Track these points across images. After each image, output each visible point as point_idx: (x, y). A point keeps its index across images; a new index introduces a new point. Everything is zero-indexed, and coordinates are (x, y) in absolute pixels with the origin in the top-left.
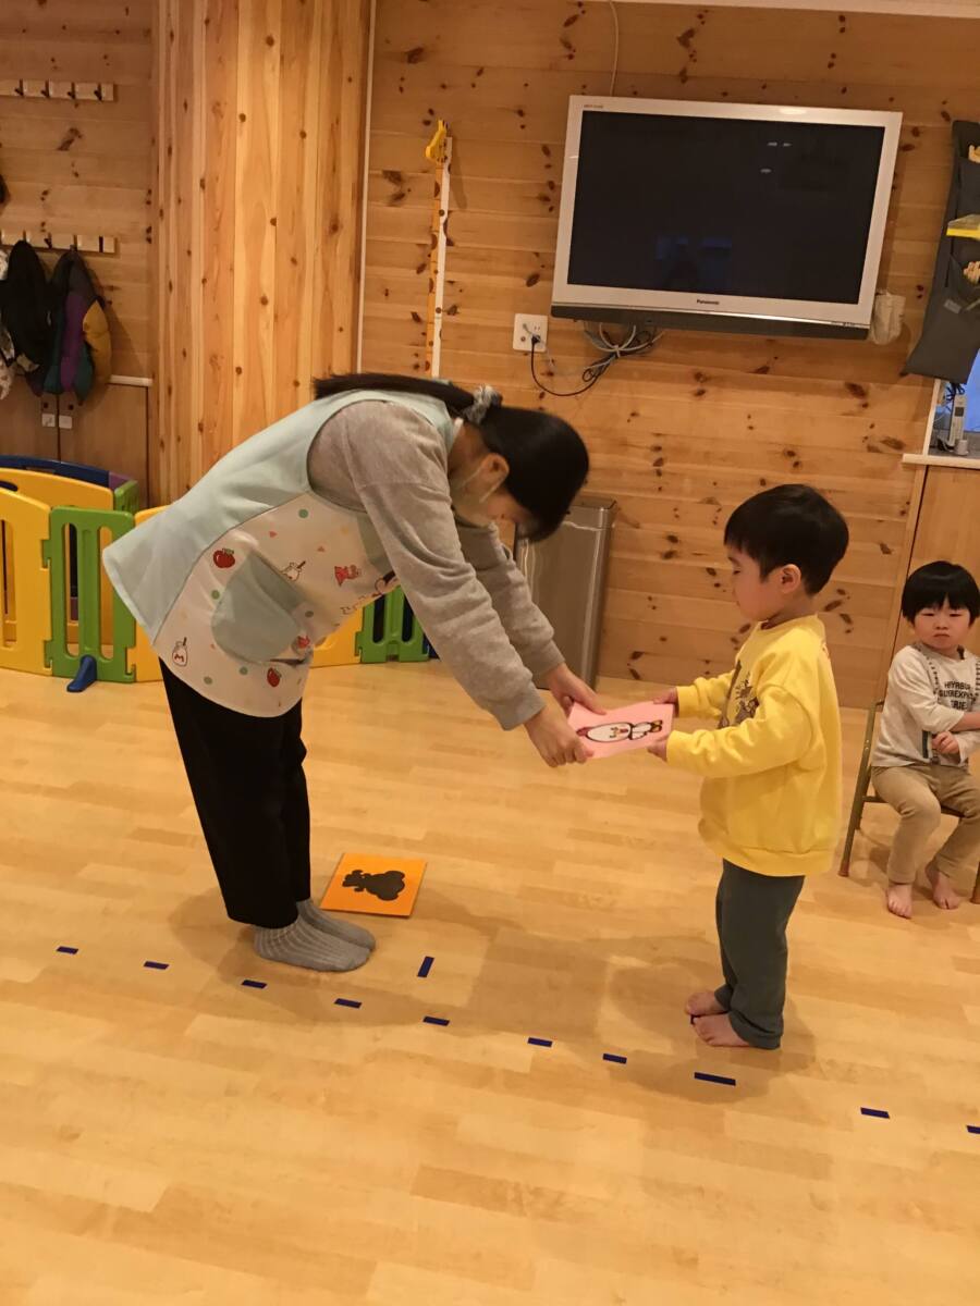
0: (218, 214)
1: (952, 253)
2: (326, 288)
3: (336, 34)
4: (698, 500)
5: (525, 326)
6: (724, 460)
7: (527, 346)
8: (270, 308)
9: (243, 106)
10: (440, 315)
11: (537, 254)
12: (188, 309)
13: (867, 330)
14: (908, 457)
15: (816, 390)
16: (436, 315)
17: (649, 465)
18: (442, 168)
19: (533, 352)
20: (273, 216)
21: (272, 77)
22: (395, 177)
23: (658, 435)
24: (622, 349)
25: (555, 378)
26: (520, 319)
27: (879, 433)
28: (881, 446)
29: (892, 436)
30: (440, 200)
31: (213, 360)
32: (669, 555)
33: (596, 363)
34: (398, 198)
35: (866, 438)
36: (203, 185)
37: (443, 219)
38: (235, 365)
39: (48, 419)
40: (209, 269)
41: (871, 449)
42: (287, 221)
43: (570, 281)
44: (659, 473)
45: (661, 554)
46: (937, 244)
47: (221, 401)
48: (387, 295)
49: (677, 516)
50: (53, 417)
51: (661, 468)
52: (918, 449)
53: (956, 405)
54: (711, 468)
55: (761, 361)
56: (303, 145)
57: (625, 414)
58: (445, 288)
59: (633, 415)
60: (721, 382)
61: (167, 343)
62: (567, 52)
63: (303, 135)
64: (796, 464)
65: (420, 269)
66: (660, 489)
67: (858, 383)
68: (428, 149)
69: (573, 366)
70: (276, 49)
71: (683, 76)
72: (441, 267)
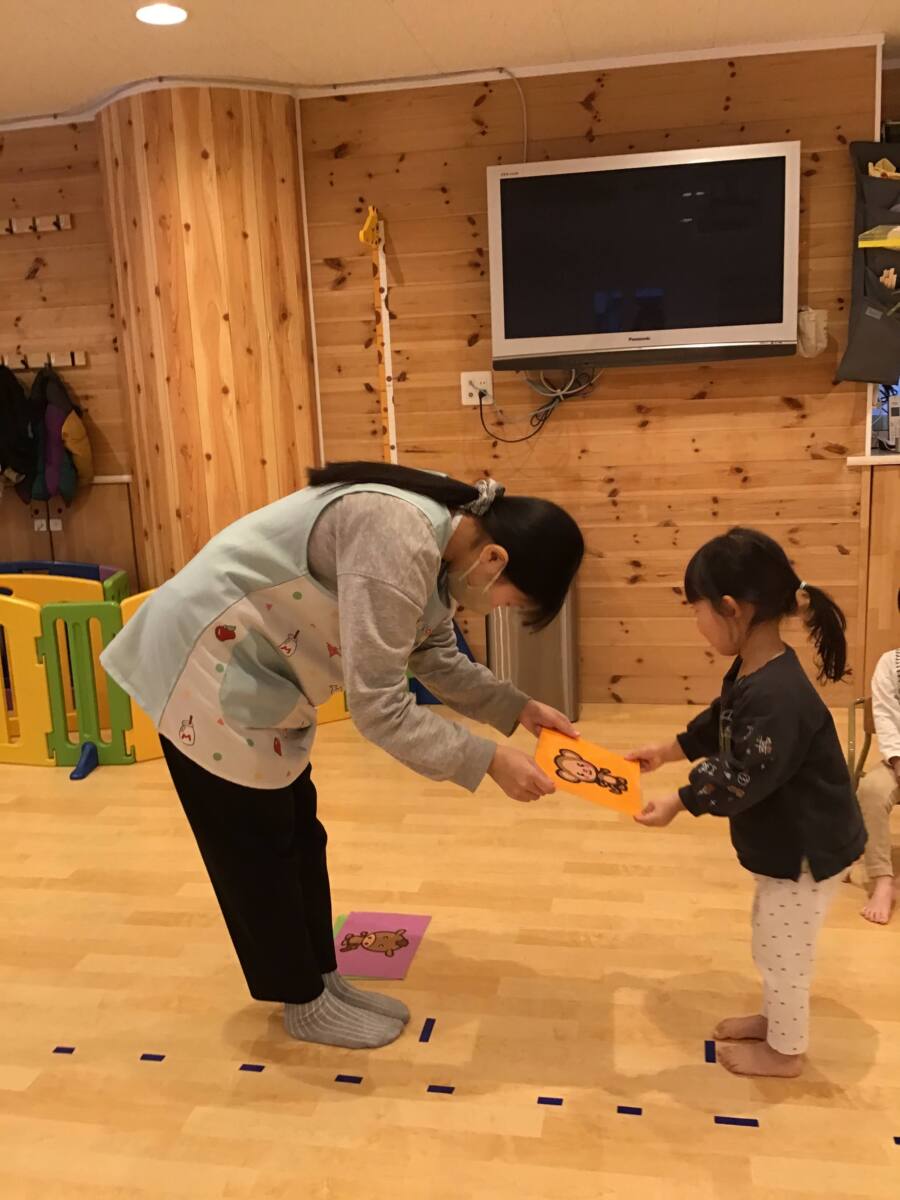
0: (174, 318)
1: (866, 264)
2: (282, 372)
3: (265, 140)
4: (655, 524)
5: (471, 383)
6: (676, 483)
7: (475, 401)
8: (232, 396)
9: (186, 216)
10: (391, 383)
11: (474, 316)
12: (157, 407)
13: (794, 346)
14: (852, 460)
15: (754, 408)
16: (387, 383)
17: (603, 497)
18: (377, 249)
19: (481, 405)
20: (225, 312)
21: (211, 189)
22: (335, 263)
23: (609, 467)
24: (564, 392)
25: (505, 426)
26: (465, 377)
27: (821, 441)
28: (825, 453)
29: (834, 442)
30: (379, 279)
31: (183, 450)
32: (634, 580)
33: (543, 407)
34: (340, 282)
35: (809, 447)
36: (157, 292)
37: (383, 296)
38: (205, 452)
39: (40, 524)
40: (171, 367)
41: (815, 457)
42: (240, 315)
43: (508, 336)
44: (615, 503)
45: (627, 578)
46: (851, 258)
47: (195, 486)
48: (339, 370)
49: (637, 542)
50: (44, 522)
51: (617, 498)
52: (861, 451)
53: (891, 406)
54: (665, 492)
55: (697, 388)
56: (245, 244)
57: (576, 452)
58: (393, 358)
59: (583, 451)
60: (661, 411)
61: (141, 441)
62: (479, 129)
63: (245, 236)
64: (745, 479)
65: (368, 344)
66: (618, 518)
67: (794, 397)
68: (361, 234)
69: (521, 413)
70: (211, 161)
71: (590, 136)
72: (387, 338)
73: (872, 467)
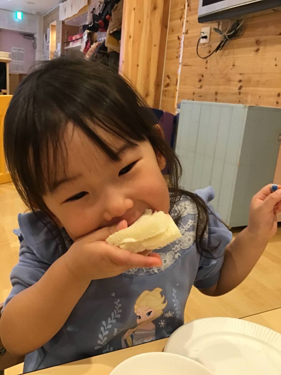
2: (151, 31)
5: (203, 33)
7: (204, 41)
16: (183, 35)
17: (236, 90)
20: (134, 7)
23: (241, 74)
24: (227, 34)
26: (203, 30)
42: (139, 8)
43: (203, 5)
44: (240, 93)
48: (173, 31)
54: (260, 89)
58: (186, 24)
59: (233, 65)
60: (266, 43)
65: (181, 19)
66: (239, 101)
72: (185, 16)
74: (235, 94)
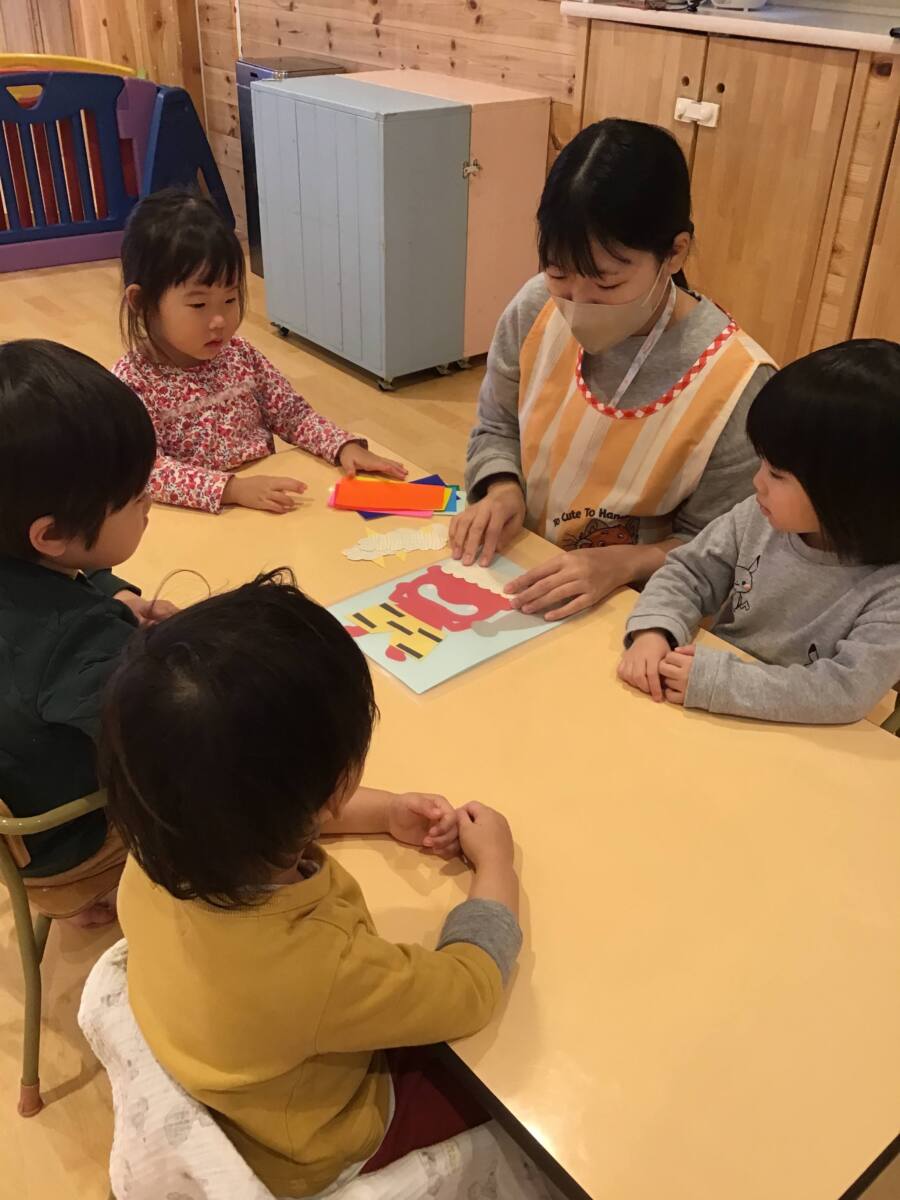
6: (423, 14)
14: (566, 8)
17: (369, 23)
44: (378, 34)
51: (380, 27)
54: (415, 26)
64: (478, 19)
66: (380, 53)
73: (590, 20)
74: (367, 34)
